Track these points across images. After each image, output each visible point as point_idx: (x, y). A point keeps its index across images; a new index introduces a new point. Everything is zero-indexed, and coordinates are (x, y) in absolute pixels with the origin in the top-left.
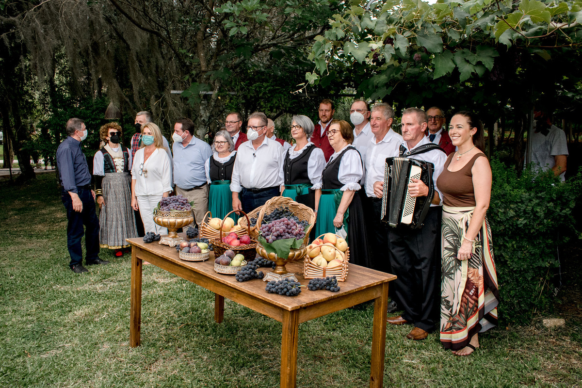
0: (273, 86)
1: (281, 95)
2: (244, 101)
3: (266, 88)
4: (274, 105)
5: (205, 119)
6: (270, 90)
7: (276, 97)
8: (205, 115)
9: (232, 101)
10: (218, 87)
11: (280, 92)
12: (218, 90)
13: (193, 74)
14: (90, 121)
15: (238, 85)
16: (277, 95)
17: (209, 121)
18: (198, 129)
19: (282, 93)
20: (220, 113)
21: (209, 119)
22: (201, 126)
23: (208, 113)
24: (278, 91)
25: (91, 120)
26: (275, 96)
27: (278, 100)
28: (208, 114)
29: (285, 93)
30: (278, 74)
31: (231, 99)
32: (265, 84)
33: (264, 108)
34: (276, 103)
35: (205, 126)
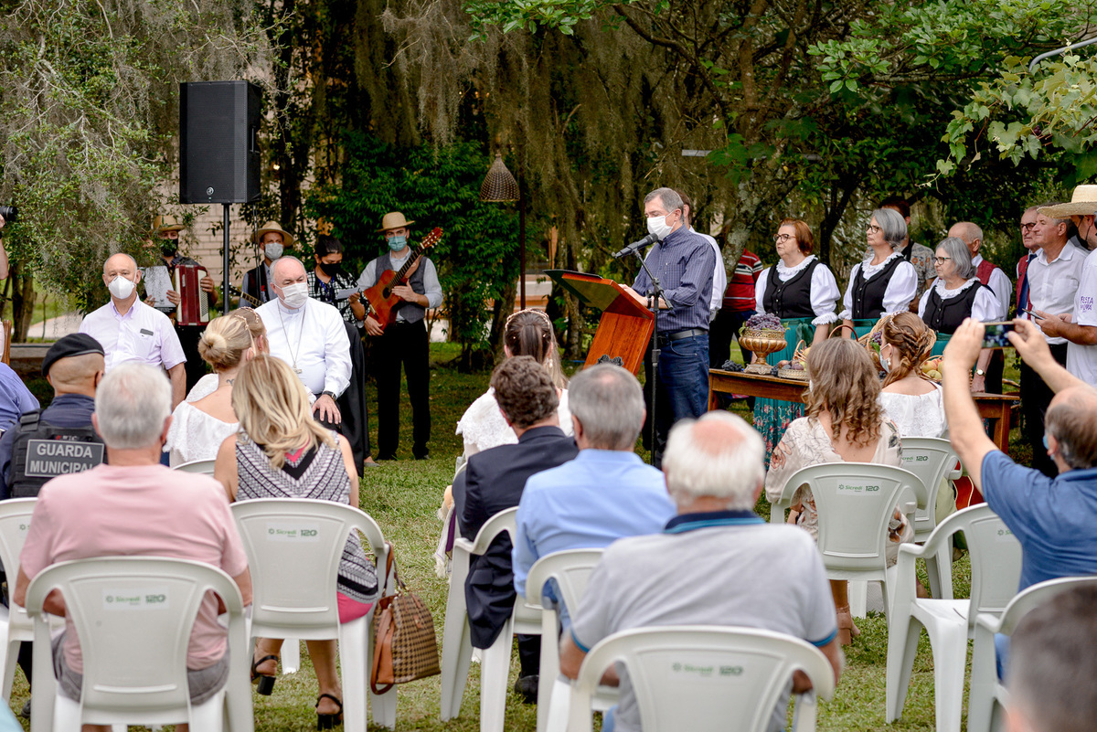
0: (897, 146)
1: (913, 163)
2: (836, 177)
3: (881, 151)
4: (898, 184)
5: (749, 210)
6: (890, 153)
7: (903, 168)
8: (748, 203)
9: (810, 175)
10: (782, 146)
11: (912, 159)
12: (781, 152)
13: (732, 118)
14: (436, 204)
15: (826, 146)
16: (907, 164)
17: (756, 214)
18: (732, 232)
19: (917, 161)
20: (780, 198)
21: (756, 211)
22: (739, 224)
23: (756, 198)
24: (908, 156)
25: (440, 203)
26: (902, 165)
27: (908, 175)
28: (756, 201)
29: (923, 159)
30: (909, 120)
31: (808, 171)
32: (881, 142)
33: (878, 190)
34: (903, 180)
35: (748, 224)
